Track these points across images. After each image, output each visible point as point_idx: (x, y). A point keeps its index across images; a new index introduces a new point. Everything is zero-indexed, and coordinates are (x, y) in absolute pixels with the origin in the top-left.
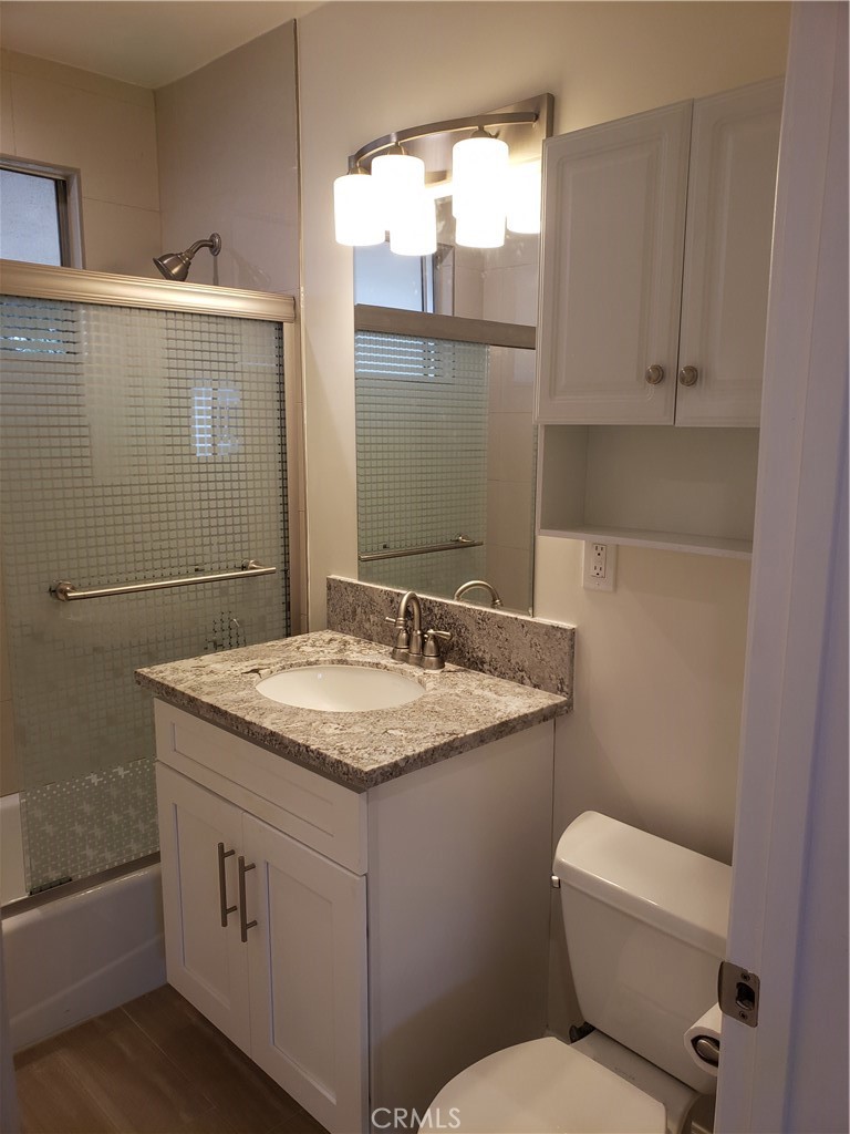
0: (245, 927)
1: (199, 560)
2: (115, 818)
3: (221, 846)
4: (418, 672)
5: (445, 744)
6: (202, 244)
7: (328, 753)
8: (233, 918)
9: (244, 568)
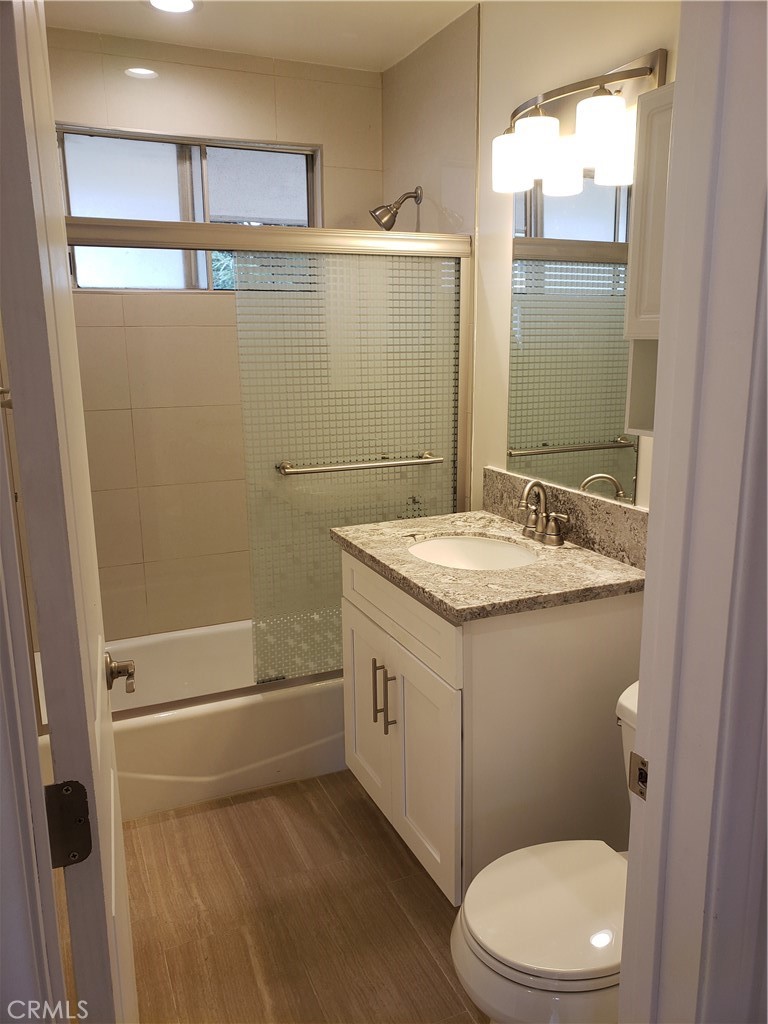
0: (387, 723)
1: (385, 450)
2: (317, 638)
3: (374, 661)
4: (538, 546)
5: (529, 599)
6: (408, 196)
7: (436, 594)
8: (380, 716)
9: (420, 457)
